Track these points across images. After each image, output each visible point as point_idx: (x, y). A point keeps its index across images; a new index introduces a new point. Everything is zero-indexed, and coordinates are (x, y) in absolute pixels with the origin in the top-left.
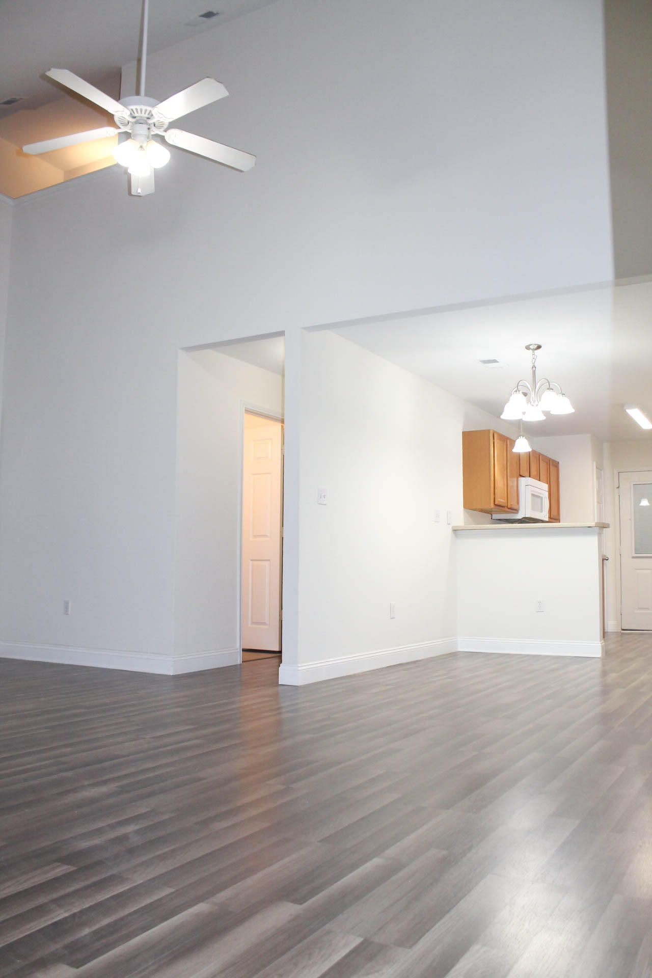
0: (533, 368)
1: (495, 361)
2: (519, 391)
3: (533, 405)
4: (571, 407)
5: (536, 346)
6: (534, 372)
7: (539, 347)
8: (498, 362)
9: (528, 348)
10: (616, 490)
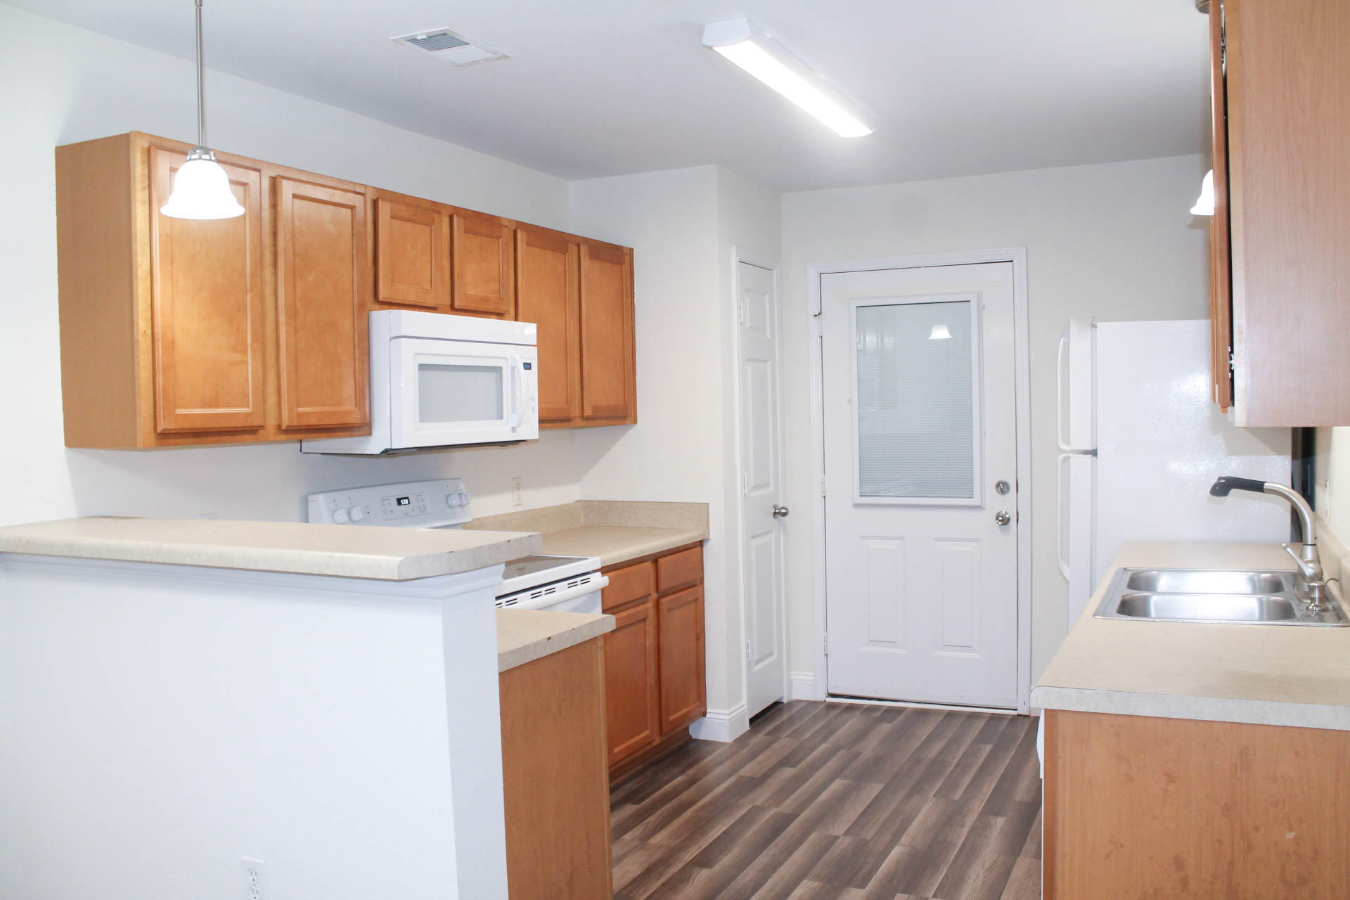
10: (814, 321)
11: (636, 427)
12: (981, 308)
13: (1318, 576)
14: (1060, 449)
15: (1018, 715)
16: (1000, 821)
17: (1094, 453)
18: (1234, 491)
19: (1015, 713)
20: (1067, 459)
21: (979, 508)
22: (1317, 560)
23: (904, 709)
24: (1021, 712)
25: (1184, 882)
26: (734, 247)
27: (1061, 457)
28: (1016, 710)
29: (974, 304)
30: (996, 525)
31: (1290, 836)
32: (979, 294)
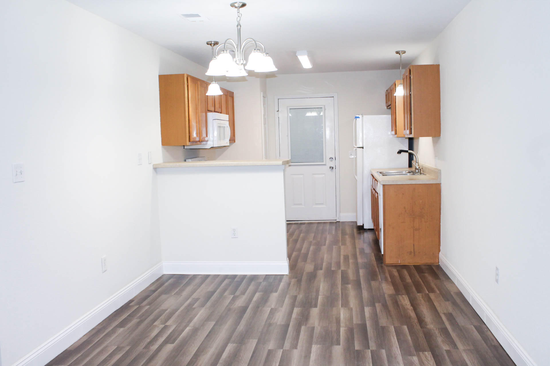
0: (238, 26)
1: (198, 16)
2: (226, 51)
3: (237, 64)
4: (274, 67)
5: (241, 4)
6: (239, 31)
7: (244, 5)
8: (200, 16)
9: (232, 5)
10: (276, 113)
11: (235, 143)
12: (325, 109)
13: (419, 168)
14: (354, 147)
15: (337, 222)
16: (347, 237)
17: (363, 148)
18: (402, 153)
19: (336, 221)
20: (356, 150)
21: (325, 165)
22: (418, 165)
23: (305, 223)
24: (337, 221)
25: (406, 211)
26: (262, 92)
27: (355, 149)
28: (336, 220)
29: (323, 109)
30: (330, 170)
31: (421, 201)
32: (325, 106)
